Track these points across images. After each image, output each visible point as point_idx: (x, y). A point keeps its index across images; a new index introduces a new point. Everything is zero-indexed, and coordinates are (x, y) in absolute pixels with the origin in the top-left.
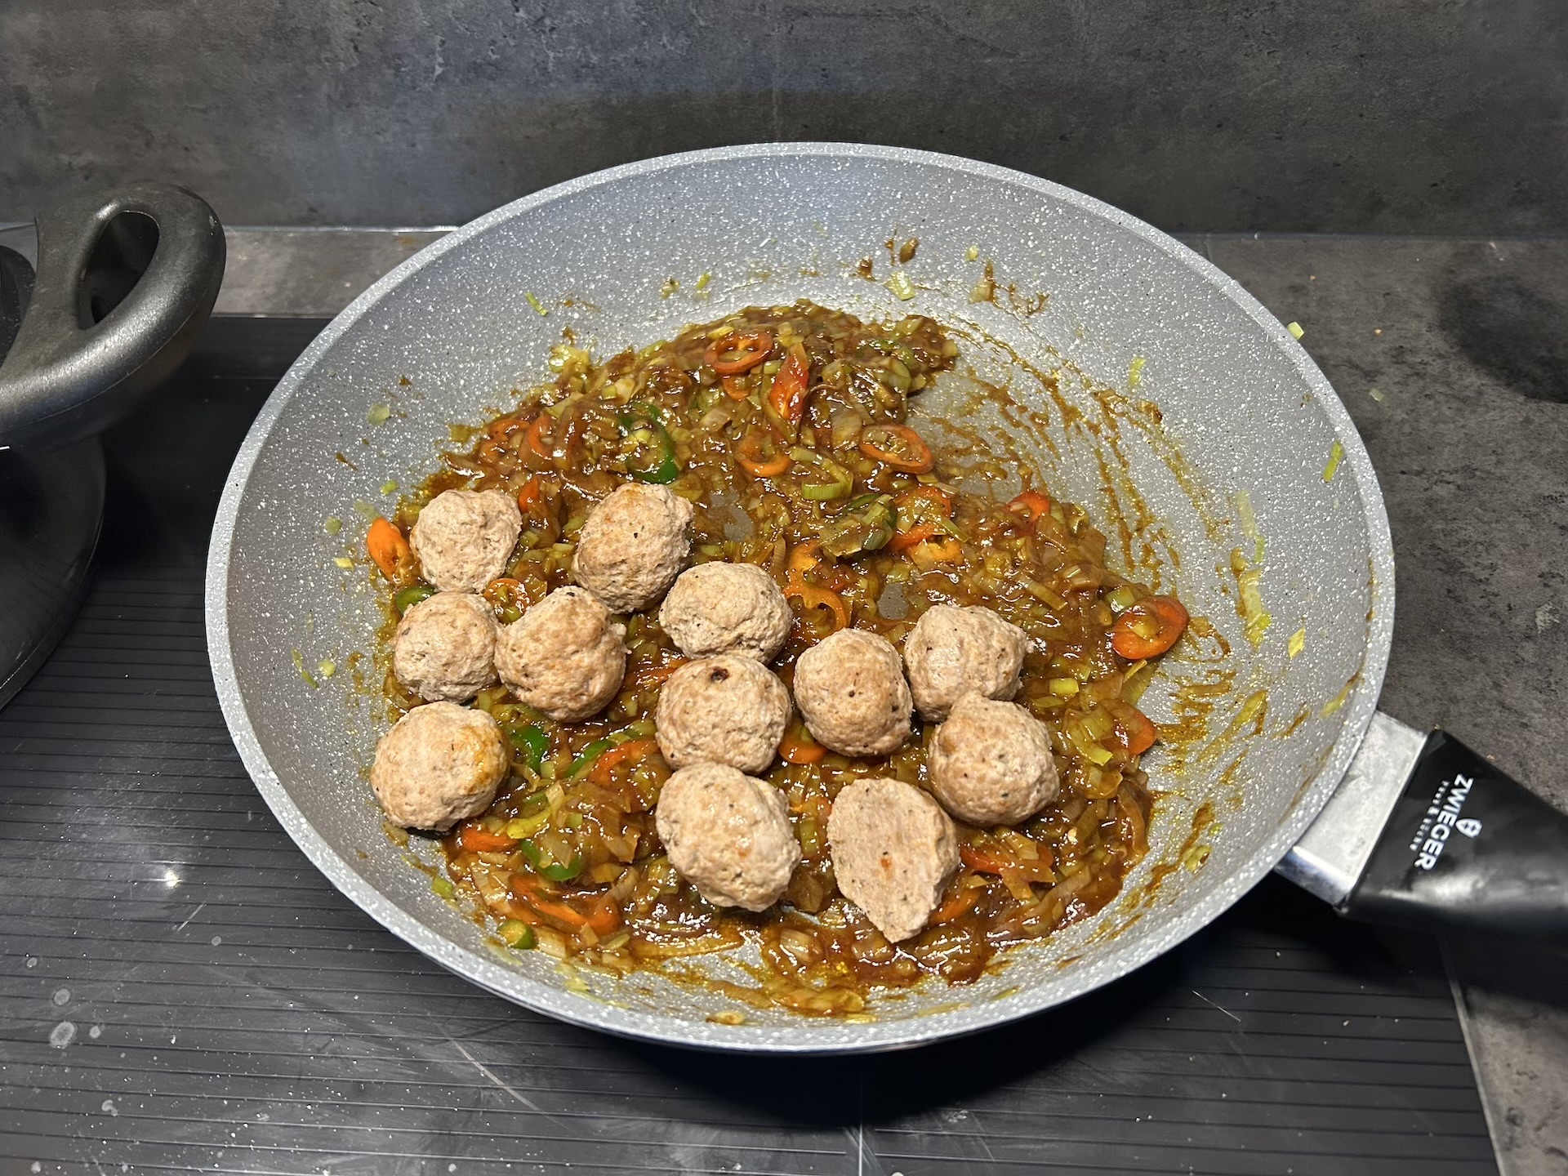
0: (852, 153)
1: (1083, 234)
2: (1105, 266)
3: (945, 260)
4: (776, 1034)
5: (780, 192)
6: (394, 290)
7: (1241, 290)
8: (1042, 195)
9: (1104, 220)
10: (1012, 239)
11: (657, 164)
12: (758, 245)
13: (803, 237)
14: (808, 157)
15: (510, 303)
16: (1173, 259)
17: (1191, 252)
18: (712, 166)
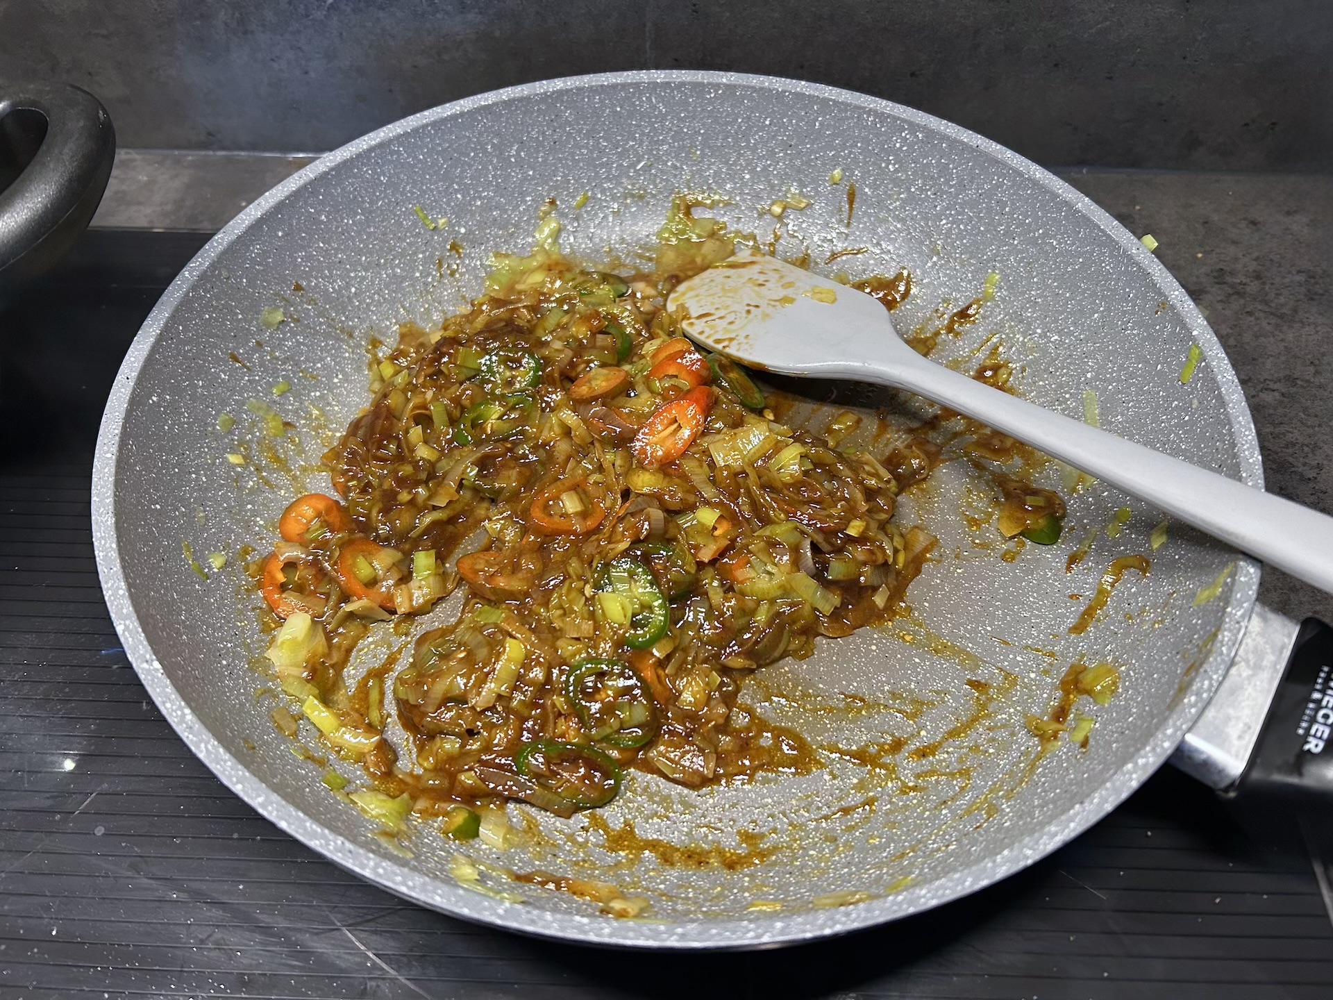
0: (724, 80)
1: (941, 157)
2: (962, 187)
3: (810, 183)
4: (680, 930)
5: (656, 117)
6: (287, 198)
7: (1094, 206)
8: (904, 121)
9: (962, 143)
10: (874, 163)
11: (540, 87)
12: (635, 168)
13: (677, 160)
14: (683, 84)
15: (399, 216)
16: (1029, 179)
17: (1046, 172)
18: (593, 90)
